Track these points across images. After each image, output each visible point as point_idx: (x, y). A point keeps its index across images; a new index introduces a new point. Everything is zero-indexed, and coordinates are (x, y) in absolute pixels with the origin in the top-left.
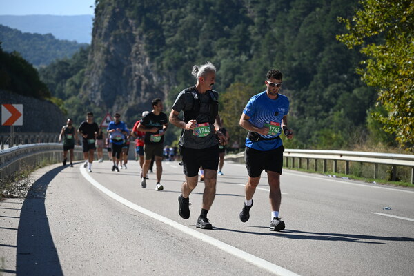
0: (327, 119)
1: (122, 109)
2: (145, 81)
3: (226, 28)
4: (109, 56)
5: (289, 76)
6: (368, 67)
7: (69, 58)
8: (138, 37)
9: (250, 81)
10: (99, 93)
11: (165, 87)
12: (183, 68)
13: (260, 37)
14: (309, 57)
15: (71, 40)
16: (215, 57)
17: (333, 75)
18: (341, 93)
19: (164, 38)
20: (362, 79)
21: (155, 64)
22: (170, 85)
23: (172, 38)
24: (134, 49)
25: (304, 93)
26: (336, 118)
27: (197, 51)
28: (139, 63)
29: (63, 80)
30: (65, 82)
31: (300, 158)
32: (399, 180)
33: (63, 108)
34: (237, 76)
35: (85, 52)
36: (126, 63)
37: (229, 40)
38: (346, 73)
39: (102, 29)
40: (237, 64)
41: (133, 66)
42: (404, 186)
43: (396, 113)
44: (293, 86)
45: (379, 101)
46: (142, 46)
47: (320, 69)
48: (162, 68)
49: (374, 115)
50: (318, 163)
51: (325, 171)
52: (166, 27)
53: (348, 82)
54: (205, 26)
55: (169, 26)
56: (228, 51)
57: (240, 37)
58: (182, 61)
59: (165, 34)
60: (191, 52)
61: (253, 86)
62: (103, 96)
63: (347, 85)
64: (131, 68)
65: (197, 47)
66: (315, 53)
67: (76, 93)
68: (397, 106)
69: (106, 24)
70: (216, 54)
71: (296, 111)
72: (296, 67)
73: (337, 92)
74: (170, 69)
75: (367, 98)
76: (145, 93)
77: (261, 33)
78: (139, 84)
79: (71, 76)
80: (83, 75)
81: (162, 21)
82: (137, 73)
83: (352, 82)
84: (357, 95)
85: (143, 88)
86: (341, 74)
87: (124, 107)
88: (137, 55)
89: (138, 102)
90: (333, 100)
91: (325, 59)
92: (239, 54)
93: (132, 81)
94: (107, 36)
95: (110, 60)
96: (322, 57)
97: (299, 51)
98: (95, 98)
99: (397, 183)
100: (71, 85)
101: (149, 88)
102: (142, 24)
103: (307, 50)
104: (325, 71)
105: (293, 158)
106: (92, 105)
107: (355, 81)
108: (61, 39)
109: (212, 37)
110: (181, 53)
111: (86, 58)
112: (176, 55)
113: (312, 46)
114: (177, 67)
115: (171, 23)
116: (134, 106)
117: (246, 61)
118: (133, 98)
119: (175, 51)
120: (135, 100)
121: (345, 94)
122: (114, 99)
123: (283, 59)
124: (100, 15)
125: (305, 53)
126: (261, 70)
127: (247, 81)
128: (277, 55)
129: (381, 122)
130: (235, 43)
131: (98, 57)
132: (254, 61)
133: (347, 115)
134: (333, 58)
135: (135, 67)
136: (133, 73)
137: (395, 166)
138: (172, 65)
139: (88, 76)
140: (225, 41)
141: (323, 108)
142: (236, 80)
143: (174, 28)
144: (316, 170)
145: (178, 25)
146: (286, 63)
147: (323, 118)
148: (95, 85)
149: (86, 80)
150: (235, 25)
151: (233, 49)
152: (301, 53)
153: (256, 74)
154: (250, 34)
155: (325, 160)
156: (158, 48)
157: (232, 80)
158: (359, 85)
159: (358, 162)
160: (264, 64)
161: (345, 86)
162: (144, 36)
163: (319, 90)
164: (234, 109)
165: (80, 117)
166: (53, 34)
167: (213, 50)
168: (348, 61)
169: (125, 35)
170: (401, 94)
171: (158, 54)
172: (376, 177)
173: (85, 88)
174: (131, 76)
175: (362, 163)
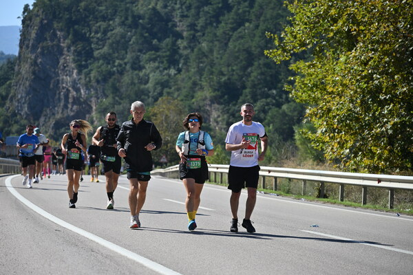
1: (49, 121)
2: (73, 93)
3: (155, 41)
4: (37, 68)
5: (218, 90)
6: (296, 84)
8: (66, 49)
9: (178, 95)
10: (26, 105)
11: (93, 100)
12: (111, 80)
13: (189, 51)
14: (238, 71)
16: (144, 71)
17: (263, 90)
18: (270, 109)
19: (92, 50)
20: (291, 96)
21: (83, 77)
22: (98, 98)
23: (100, 51)
24: (62, 61)
25: (233, 108)
27: (126, 64)
28: (66, 75)
32: (327, 197)
34: (166, 90)
35: (12, 64)
36: (54, 75)
37: (158, 54)
38: (275, 88)
39: (29, 40)
40: (166, 78)
41: (61, 78)
42: (332, 203)
43: (324, 129)
44: (222, 101)
45: (306, 118)
46: (70, 58)
47: (249, 84)
48: (90, 81)
49: (302, 132)
52: (95, 40)
53: (277, 98)
54: (133, 39)
55: (98, 38)
56: (157, 64)
57: (169, 50)
58: (111, 74)
59: (93, 46)
60: (120, 65)
61: (182, 100)
62: (30, 108)
63: (276, 100)
64: (58, 81)
65: (126, 60)
66: (245, 68)
67: (3, 105)
68: (325, 123)
69: (33, 35)
70: (144, 68)
71: (225, 127)
72: (225, 82)
73: (266, 107)
74: (98, 82)
75: (296, 113)
76: (72, 106)
77: (190, 47)
78: (67, 97)
80: (10, 86)
81: (90, 34)
82: (64, 85)
83: (281, 97)
84: (286, 110)
85: (71, 100)
86: (270, 89)
87: (51, 120)
88: (65, 67)
89: (66, 115)
90: (262, 115)
91: (255, 74)
92: (169, 68)
93: (60, 93)
94: (34, 47)
95: (37, 72)
96: (252, 72)
97: (228, 66)
98: (22, 110)
99: (325, 199)
101: (77, 101)
102: (70, 36)
103: (237, 65)
104: (254, 86)
105: (222, 173)
106: (18, 117)
107: (284, 96)
109: (140, 51)
110: (109, 66)
111: (13, 70)
112: (104, 68)
113: (242, 61)
114: (105, 80)
115: (99, 35)
116: (61, 118)
117: (175, 75)
118: (60, 111)
119: (103, 64)
120: (62, 113)
121: (274, 109)
122: (41, 112)
123: (212, 73)
124: (28, 26)
125: (234, 68)
126: (190, 84)
127: (175, 96)
128: (206, 69)
129: (310, 139)
130: (164, 57)
131: (25, 69)
132: (183, 75)
133: (276, 130)
134: (262, 74)
135: (63, 79)
136: (60, 85)
137: (323, 182)
138: (100, 78)
139: (15, 88)
140: (154, 54)
142: (165, 94)
143: (102, 40)
145: (107, 37)
146: (215, 78)
148: (22, 97)
149: (12, 91)
150: (165, 39)
151: (162, 62)
152: (230, 68)
153: (184, 88)
154: (179, 48)
156: (86, 61)
157: (161, 94)
158: (288, 101)
159: (287, 178)
160: (193, 79)
161: (274, 101)
162: (72, 48)
164: (162, 123)
165: (6, 129)
167: (141, 63)
168: (276, 77)
169: (52, 46)
170: (329, 110)
171: (86, 67)
172: (304, 194)
173: (11, 100)
174: (58, 88)
175: (290, 179)
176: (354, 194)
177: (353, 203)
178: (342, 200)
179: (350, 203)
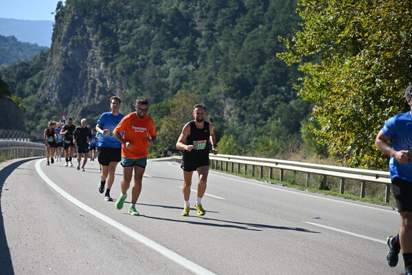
0: (265, 127)
1: (76, 108)
2: (100, 84)
3: (176, 39)
4: (67, 60)
5: (232, 85)
6: (304, 84)
7: (30, 60)
8: (94, 43)
9: (196, 89)
10: (56, 93)
11: (118, 90)
12: (134, 73)
13: (207, 49)
14: (251, 69)
15: (32, 42)
16: (165, 65)
17: (273, 86)
18: (279, 104)
19: (118, 45)
20: (298, 94)
21: (109, 69)
22: (122, 89)
23: (126, 46)
24: (90, 54)
25: (245, 102)
26: (273, 127)
27: (148, 59)
28: (94, 67)
29: (23, 80)
30: (25, 82)
31: (239, 164)
32: (328, 189)
33: (22, 106)
34: (184, 84)
35: (45, 55)
36: (82, 67)
37: (179, 50)
38: (284, 86)
39: (61, 34)
40: (185, 72)
41: (89, 69)
42: (333, 195)
43: (329, 127)
44: (235, 95)
45: (313, 116)
46: (98, 51)
47: (260, 81)
48: (115, 73)
49: (308, 128)
50: (256, 169)
51: (262, 177)
52: (121, 36)
53: (286, 94)
54: (156, 37)
55: (123, 35)
56: (177, 60)
57: (188, 48)
58: (134, 67)
59: (119, 42)
60: (143, 60)
61: (199, 93)
62: (60, 96)
63: (285, 96)
64: (86, 72)
65: (149, 56)
66: (257, 66)
67: (35, 93)
68: (329, 121)
69: (65, 30)
70: (165, 63)
71: (237, 118)
72: (238, 79)
73: (275, 102)
74: (122, 74)
75: (302, 109)
76: (99, 95)
77: (208, 45)
78: (94, 87)
79: (31, 76)
80: (42, 75)
81: (117, 30)
82: (92, 76)
83: (289, 94)
84: (293, 106)
85: (97, 90)
86: (279, 86)
87: (79, 107)
88: (93, 60)
89: (92, 103)
90: (271, 110)
91: (266, 71)
92: (188, 63)
93: (87, 83)
94: (66, 41)
95: (67, 63)
96: (263, 70)
97: (242, 63)
98: (52, 97)
99: (327, 191)
100: (30, 84)
101: (102, 91)
102: (99, 32)
103: (249, 63)
104: (265, 83)
105: (233, 163)
106: (49, 103)
107: (292, 93)
108: (22, 41)
109: (162, 47)
110: (133, 60)
111: (46, 60)
112: (128, 61)
113: (254, 59)
114: (129, 73)
115: (125, 31)
116: (88, 106)
117: (193, 70)
118: (87, 100)
119: (128, 58)
120: (89, 101)
121: (283, 105)
122: (70, 100)
123: (227, 70)
124: (60, 21)
125: (248, 66)
126: (206, 78)
127: (193, 89)
128: (222, 66)
129: (314, 134)
130: (183, 53)
131: (57, 60)
132: (201, 71)
133: (284, 123)
134: (273, 72)
135: (91, 71)
136: (88, 76)
137: (325, 176)
138: (124, 71)
139: (47, 77)
140: (174, 51)
141: (262, 117)
142: (183, 87)
143: (128, 37)
144: (253, 176)
145: (132, 34)
146: (229, 74)
147: (261, 125)
148: (52, 86)
149: (44, 80)
150: (185, 37)
151: (182, 58)
152: (244, 65)
153: (201, 82)
154: (197, 46)
155: (262, 167)
156: (112, 55)
157: (179, 87)
158: (295, 97)
159: (292, 170)
160: (209, 74)
161: (283, 97)
162: (100, 43)
163: (259, 100)
164: (180, 114)
165: (37, 114)
166: (16, 37)
167: (162, 59)
168: (286, 77)
169: (82, 40)
170: (334, 109)
171: (112, 60)
172: (308, 186)
173: (43, 88)
174: (86, 79)
175: (295, 171)
176: (353, 187)
177: (352, 196)
178: (342, 193)
179: (349, 196)
